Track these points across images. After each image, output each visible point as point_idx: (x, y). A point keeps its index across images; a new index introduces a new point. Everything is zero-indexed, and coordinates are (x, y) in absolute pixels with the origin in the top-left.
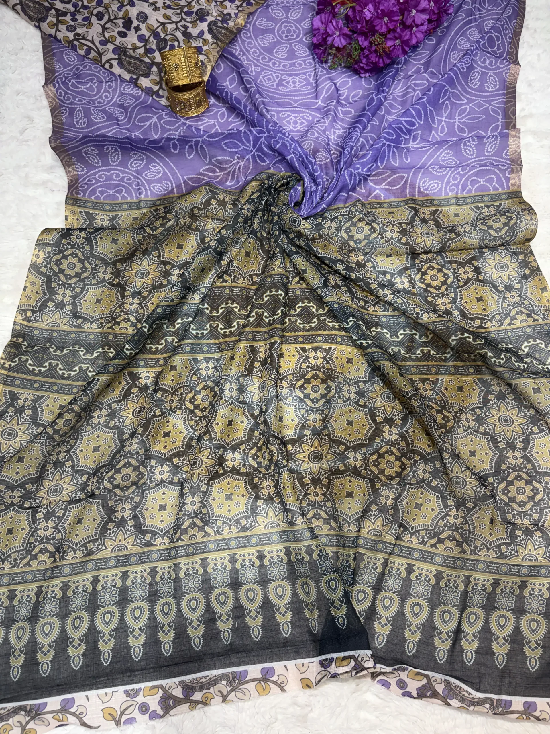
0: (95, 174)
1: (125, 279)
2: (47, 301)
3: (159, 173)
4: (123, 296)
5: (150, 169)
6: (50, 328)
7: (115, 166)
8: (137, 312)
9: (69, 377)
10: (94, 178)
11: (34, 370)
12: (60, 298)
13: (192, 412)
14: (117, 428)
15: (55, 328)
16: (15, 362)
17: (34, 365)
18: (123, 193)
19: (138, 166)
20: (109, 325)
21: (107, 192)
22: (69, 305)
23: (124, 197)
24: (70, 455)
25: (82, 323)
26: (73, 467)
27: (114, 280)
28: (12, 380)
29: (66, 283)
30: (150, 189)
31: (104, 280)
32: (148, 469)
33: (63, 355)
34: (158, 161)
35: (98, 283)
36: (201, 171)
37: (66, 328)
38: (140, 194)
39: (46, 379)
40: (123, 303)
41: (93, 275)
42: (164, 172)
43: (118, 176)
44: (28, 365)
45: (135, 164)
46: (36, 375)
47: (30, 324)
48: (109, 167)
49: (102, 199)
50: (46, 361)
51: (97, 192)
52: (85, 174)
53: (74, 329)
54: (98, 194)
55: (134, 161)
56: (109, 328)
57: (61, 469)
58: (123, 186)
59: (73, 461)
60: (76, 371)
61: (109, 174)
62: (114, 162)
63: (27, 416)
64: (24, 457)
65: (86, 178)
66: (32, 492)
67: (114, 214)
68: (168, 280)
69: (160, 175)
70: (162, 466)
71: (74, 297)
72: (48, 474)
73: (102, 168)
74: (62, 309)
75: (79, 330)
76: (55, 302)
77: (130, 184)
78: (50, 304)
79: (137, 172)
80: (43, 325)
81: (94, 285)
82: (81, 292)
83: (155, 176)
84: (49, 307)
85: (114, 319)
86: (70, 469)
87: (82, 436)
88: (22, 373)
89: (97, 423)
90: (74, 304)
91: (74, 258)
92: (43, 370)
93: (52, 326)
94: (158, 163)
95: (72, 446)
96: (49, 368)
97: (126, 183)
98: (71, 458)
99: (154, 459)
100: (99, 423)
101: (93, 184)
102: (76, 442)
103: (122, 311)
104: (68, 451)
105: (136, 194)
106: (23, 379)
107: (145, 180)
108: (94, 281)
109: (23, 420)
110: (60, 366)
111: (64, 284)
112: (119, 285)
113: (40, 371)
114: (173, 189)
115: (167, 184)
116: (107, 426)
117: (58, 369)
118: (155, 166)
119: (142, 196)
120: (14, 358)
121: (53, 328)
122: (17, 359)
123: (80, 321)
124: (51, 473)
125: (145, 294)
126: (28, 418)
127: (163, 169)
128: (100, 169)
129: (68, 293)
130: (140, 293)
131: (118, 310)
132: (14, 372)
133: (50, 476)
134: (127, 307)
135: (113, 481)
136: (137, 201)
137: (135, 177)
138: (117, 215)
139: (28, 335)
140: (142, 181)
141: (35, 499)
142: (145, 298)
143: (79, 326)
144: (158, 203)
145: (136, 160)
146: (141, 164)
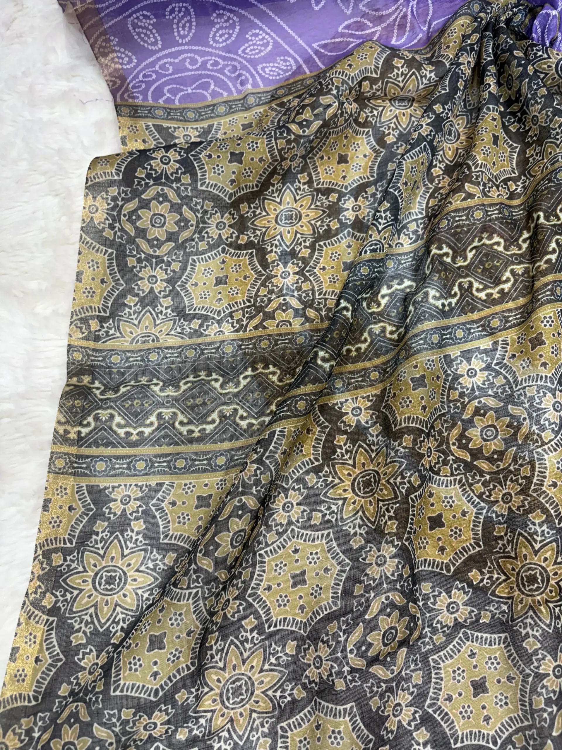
0: (153, 64)
1: (258, 232)
2: (123, 295)
3: (266, 45)
4: (264, 264)
5: (248, 41)
6: (140, 346)
7: (187, 44)
8: (299, 289)
9: (203, 438)
10: (153, 72)
11: (128, 434)
12: (145, 286)
13: (469, 467)
14: (332, 527)
15: (151, 345)
16: (88, 425)
17: (128, 425)
18: (212, 87)
19: (227, 39)
20: (255, 322)
21: (183, 90)
22: (165, 297)
23: (214, 94)
24: (248, 602)
25: (201, 326)
26: (259, 628)
27: (238, 238)
28: (88, 464)
29: (153, 256)
30: (258, 72)
31: (220, 240)
32: (421, 604)
33: (182, 395)
34: (260, 24)
35: (211, 247)
36: (340, 30)
37: (173, 341)
38: (242, 84)
39: (157, 449)
40: (269, 278)
41: (200, 233)
42: (275, 42)
43: (193, 61)
44: (115, 427)
45: (221, 36)
46: (134, 444)
47: (99, 345)
48: (177, 49)
49: (177, 102)
50: (151, 411)
51: (165, 90)
52: (135, 67)
53: (188, 341)
54: (168, 95)
55: (218, 30)
56: (255, 328)
57: (237, 637)
58: (208, 76)
59: (257, 616)
60: (213, 421)
61: (177, 61)
62: (183, 37)
63: (138, 534)
64: (163, 635)
65: (139, 73)
66: (189, 706)
67: (205, 124)
68: (340, 221)
69: (269, 48)
70: (448, 592)
71: (172, 281)
72: (212, 656)
73: (164, 53)
74: (154, 307)
75: (199, 340)
76: (138, 295)
77: (221, 71)
78: (131, 301)
79: (227, 49)
80: (125, 343)
81: (203, 253)
82: (183, 269)
83: (261, 51)
84: (130, 307)
85: (259, 309)
86: (255, 634)
87: (261, 556)
88: (106, 445)
89: (285, 523)
90: (174, 294)
91: (161, 203)
92: (147, 431)
93: (143, 342)
94: (261, 29)
95: (247, 583)
96: (160, 425)
97: (212, 70)
98: (250, 609)
99: (426, 580)
100: (290, 523)
101: (155, 81)
102: (253, 573)
103: (271, 292)
104: (241, 596)
105: (235, 86)
106: (109, 457)
107: (245, 59)
108: (202, 246)
109: (130, 545)
110: (181, 417)
111: (149, 258)
112: (250, 245)
113: (140, 434)
114: (299, 67)
115: (285, 61)
116: (307, 525)
117: (177, 424)
118: (256, 35)
119: (249, 86)
120: (84, 417)
121: (146, 346)
122: (90, 419)
123: (196, 324)
124: (217, 650)
125: (305, 253)
126: (140, 537)
127: (271, 36)
128: (160, 54)
129: (160, 275)
130: (293, 254)
131: (263, 292)
132: (90, 446)
133: (217, 658)
134: (279, 281)
135: (367, 651)
136: (241, 97)
137: (224, 58)
138: (211, 126)
139: (100, 367)
140: (240, 63)
141: (197, 718)
142: (306, 262)
143: (197, 334)
144: (281, 92)
145: (221, 28)
146: (230, 35)
